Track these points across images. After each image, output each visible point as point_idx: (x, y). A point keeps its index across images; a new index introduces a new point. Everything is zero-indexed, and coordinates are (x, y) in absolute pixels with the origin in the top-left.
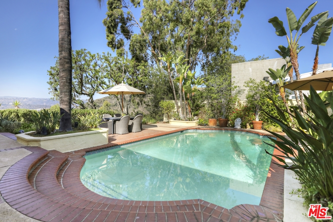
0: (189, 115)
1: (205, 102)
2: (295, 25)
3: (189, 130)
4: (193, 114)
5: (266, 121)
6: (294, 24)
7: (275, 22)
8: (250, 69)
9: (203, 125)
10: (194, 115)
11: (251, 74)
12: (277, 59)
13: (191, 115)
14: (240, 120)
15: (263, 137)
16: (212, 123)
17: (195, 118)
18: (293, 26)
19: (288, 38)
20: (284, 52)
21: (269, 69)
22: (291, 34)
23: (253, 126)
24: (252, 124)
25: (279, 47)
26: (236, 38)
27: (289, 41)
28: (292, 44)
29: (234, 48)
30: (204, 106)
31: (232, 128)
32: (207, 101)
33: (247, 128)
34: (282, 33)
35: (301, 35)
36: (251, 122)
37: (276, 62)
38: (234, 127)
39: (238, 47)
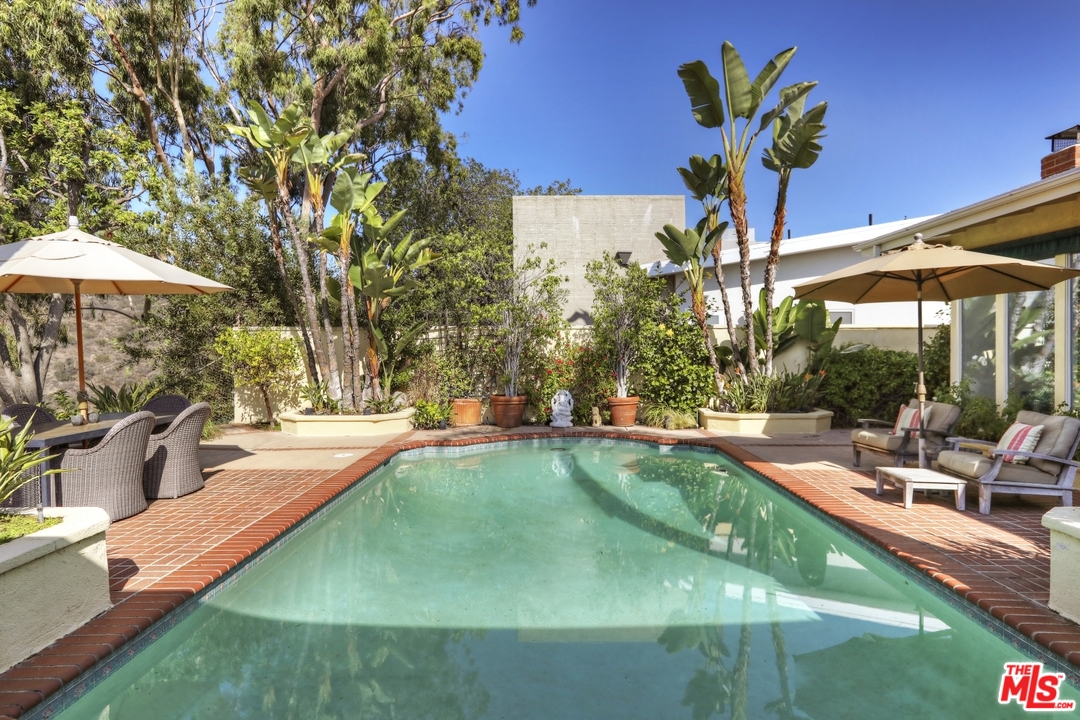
0: (370, 390)
1: (433, 335)
2: (747, 100)
3: (402, 454)
4: (388, 383)
5: (653, 396)
6: (744, 97)
7: (696, 79)
8: (575, 221)
9: (433, 428)
10: (394, 388)
11: (578, 236)
12: (651, 197)
13: (378, 390)
14: (570, 397)
15: (672, 450)
16: (470, 415)
17: (399, 398)
18: (741, 103)
19: (726, 139)
20: (703, 178)
21: (666, 228)
22: (734, 125)
23: (611, 416)
24: (608, 407)
25: (693, 161)
26: (461, 106)
27: (728, 148)
28: (734, 157)
29: (448, 140)
30: (429, 351)
31: (547, 429)
32: (441, 330)
33: (594, 424)
34: (712, 117)
35: (756, 135)
36: (605, 401)
37: (650, 206)
38: (551, 424)
39: (458, 140)
